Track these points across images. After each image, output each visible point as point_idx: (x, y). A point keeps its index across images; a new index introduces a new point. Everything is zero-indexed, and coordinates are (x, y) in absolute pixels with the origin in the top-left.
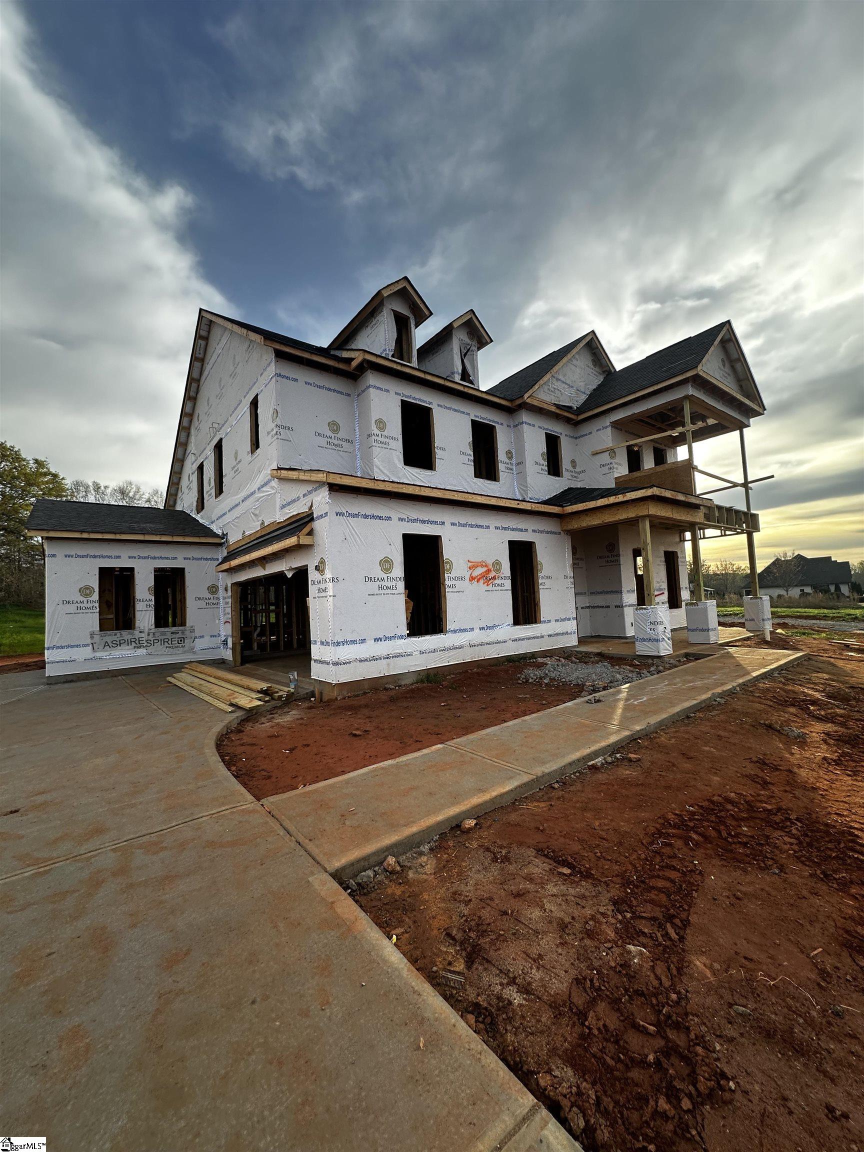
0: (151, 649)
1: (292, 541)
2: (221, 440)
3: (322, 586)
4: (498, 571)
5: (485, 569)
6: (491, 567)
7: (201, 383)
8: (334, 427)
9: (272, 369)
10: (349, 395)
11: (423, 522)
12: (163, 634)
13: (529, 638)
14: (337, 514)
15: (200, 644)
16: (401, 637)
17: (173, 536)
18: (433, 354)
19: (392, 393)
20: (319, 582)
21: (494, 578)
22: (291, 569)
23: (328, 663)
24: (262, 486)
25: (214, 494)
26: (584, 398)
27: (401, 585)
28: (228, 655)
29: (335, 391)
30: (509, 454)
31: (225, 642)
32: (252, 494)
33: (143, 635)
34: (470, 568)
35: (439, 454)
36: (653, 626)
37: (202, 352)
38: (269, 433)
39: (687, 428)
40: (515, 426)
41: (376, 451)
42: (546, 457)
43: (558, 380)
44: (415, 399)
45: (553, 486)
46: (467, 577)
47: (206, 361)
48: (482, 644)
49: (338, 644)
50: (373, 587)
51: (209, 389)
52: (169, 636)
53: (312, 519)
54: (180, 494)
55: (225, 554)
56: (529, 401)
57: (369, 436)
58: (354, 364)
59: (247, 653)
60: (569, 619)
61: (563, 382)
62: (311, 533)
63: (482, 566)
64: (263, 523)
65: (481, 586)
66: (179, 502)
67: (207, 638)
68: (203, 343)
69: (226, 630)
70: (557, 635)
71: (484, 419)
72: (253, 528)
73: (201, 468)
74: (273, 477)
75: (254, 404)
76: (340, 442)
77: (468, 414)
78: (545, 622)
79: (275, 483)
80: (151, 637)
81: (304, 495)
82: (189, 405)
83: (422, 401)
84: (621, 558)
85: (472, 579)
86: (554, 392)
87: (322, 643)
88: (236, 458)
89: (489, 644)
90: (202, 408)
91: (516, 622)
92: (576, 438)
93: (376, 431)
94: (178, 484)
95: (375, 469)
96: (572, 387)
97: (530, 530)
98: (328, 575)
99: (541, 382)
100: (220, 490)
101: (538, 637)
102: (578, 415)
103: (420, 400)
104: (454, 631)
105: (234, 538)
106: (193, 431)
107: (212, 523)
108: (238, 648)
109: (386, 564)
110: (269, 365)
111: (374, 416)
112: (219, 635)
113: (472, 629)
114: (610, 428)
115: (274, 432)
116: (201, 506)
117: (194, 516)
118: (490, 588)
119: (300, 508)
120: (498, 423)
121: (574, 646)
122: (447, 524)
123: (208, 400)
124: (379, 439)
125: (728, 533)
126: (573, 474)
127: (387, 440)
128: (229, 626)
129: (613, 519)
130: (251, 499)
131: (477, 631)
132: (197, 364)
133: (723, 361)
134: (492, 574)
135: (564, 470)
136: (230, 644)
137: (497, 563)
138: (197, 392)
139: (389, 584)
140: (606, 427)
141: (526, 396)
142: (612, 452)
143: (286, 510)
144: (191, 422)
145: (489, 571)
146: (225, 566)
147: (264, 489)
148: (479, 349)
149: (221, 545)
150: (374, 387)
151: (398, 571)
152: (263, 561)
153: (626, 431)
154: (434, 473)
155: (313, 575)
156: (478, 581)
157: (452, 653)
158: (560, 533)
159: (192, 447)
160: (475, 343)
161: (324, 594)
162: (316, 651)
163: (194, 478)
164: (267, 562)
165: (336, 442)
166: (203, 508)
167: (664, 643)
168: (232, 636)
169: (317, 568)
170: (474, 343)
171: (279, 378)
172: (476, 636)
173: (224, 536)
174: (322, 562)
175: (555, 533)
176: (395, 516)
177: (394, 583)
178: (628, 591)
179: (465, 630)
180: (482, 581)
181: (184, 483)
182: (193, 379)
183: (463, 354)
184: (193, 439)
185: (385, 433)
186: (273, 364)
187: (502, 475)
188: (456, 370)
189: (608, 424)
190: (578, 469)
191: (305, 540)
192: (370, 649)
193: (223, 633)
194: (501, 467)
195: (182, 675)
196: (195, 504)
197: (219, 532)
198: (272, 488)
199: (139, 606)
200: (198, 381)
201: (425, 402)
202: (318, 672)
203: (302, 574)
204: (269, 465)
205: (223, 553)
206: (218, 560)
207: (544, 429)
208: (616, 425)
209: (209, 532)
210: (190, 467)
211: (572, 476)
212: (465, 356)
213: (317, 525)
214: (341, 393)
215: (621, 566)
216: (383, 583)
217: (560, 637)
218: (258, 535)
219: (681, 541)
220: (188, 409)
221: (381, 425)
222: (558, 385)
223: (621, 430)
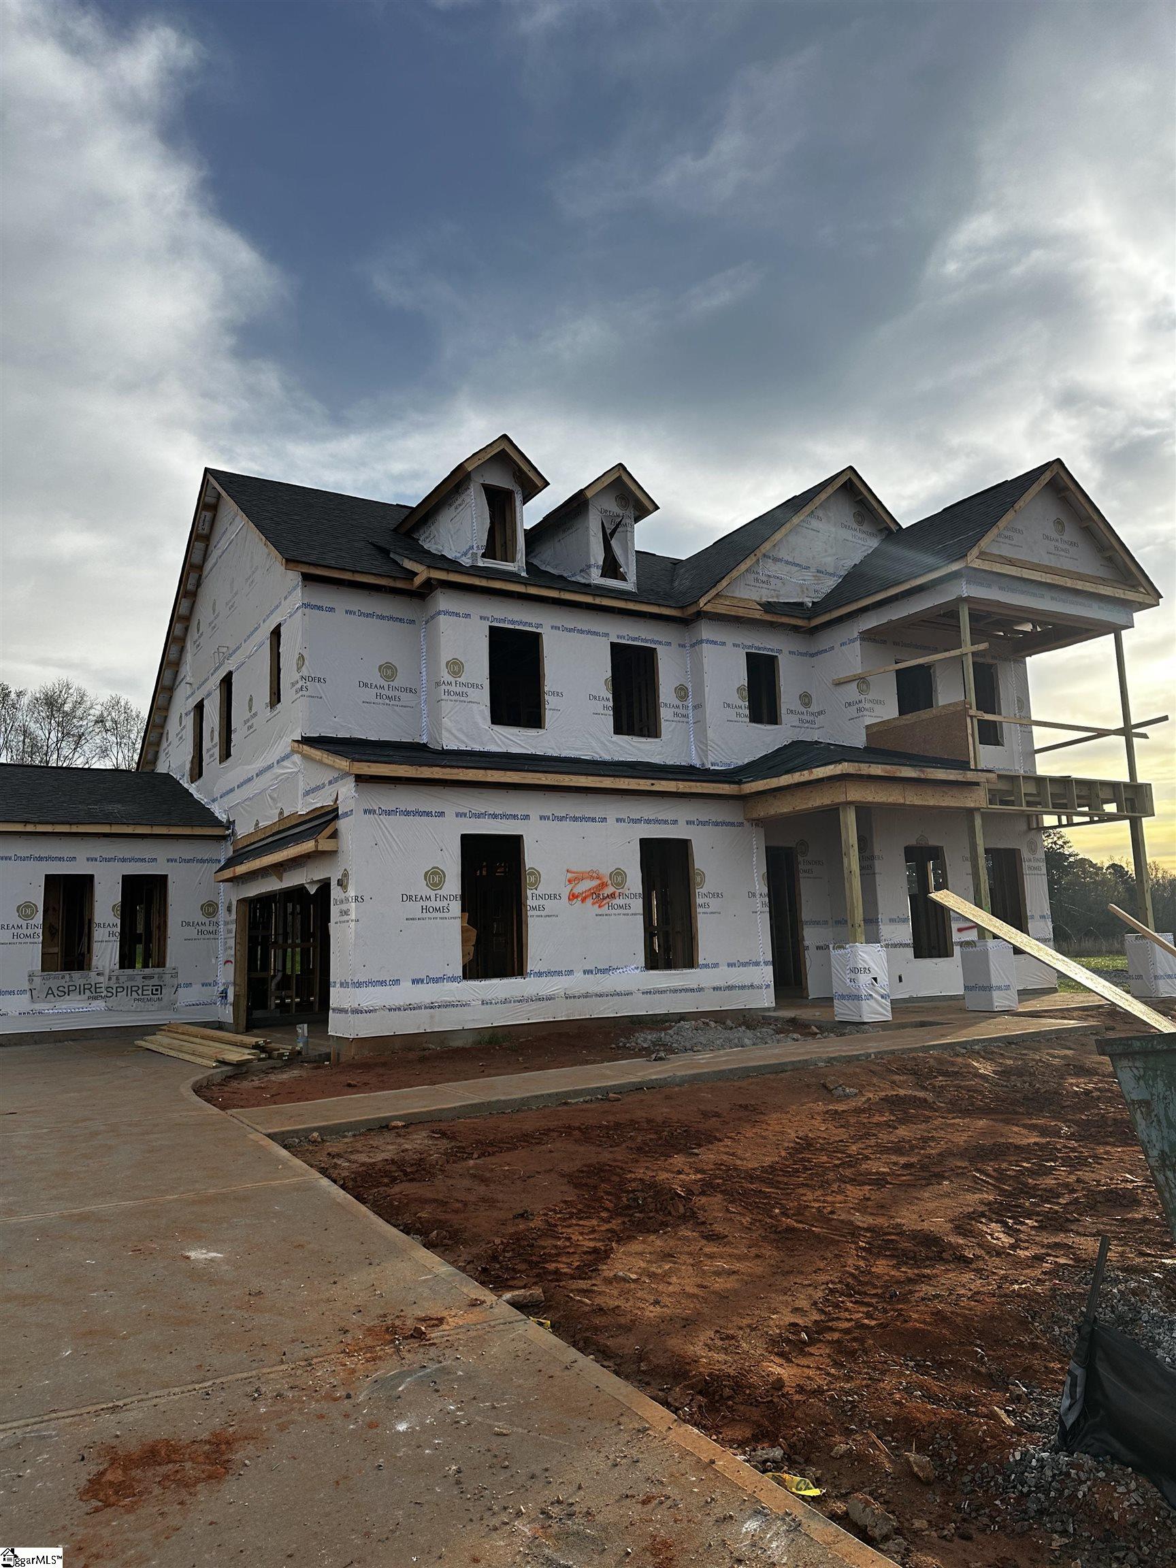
0: (112, 1002)
1: (309, 846)
2: (230, 674)
3: (344, 907)
4: (620, 885)
5: (596, 883)
6: (606, 879)
7: (205, 573)
8: (388, 671)
9: (298, 596)
10: (412, 622)
11: (495, 816)
12: (131, 978)
13: (676, 991)
14: (365, 812)
15: (186, 996)
16: (453, 979)
17: (152, 825)
18: (564, 531)
19: (475, 618)
20: (342, 902)
21: (612, 896)
22: (313, 882)
23: (346, 1011)
24: (283, 759)
25: (217, 755)
26: (830, 584)
27: (456, 907)
28: (226, 1014)
29: (391, 618)
30: (682, 692)
31: (224, 994)
32: (270, 767)
33: (101, 979)
34: (570, 881)
35: (550, 702)
36: (853, 976)
37: (207, 527)
38: (293, 685)
39: (964, 650)
40: (693, 646)
41: (446, 706)
42: (746, 693)
43: (776, 560)
44: (513, 622)
45: (766, 740)
46: (565, 892)
47: (213, 542)
48: (586, 996)
49: (359, 985)
50: (414, 908)
51: (214, 589)
52: (139, 982)
53: (337, 817)
54: (164, 744)
55: (230, 854)
56: (708, 608)
57: (438, 684)
58: (418, 581)
59: (258, 1014)
60: (757, 964)
61: (787, 563)
62: (334, 835)
63: (592, 878)
64: (281, 813)
65: (590, 908)
66: (162, 756)
67: (197, 987)
68: (209, 515)
69: (226, 975)
70: (730, 988)
71: (635, 639)
72: (269, 817)
73: (199, 707)
74: (293, 752)
75: (276, 634)
76: (397, 693)
77: (607, 635)
78: (706, 966)
79: (296, 758)
80: (113, 983)
81: (330, 783)
82: (185, 603)
83: (525, 624)
84: (876, 862)
85: (573, 897)
86: (767, 582)
87: (342, 985)
88: (250, 709)
89: (601, 996)
90: (203, 613)
91: (653, 962)
92: (812, 655)
93: (447, 677)
94: (162, 726)
95: (445, 734)
96: (807, 568)
97: (682, 822)
98: (352, 893)
99: (735, 574)
100: (226, 754)
101: (692, 990)
102: (809, 619)
103: (520, 623)
104: (540, 974)
105: (243, 830)
106: (189, 645)
107: (214, 801)
108: (243, 1003)
109: (435, 877)
110: (294, 589)
111: (445, 656)
112: (216, 984)
113: (570, 972)
114: (858, 642)
115: (299, 686)
116: (197, 771)
117: (186, 786)
118: (605, 910)
119: (322, 800)
120: (660, 643)
121: (768, 1009)
122: (534, 816)
123: (214, 604)
124: (453, 688)
125: (1076, 819)
126: (805, 717)
127: (465, 689)
128: (231, 967)
129: (804, 807)
130: (268, 775)
131: (579, 975)
132: (199, 545)
133: (1058, 522)
134: (609, 890)
135: (783, 711)
136: (231, 998)
137: (619, 876)
138: (198, 584)
139: (438, 904)
140: (853, 641)
141: (702, 602)
142: (862, 681)
143: (309, 799)
144: (187, 629)
145: (603, 885)
146: (228, 873)
147: (285, 763)
148: (637, 520)
149: (224, 838)
150: (446, 613)
151: (453, 885)
152: (279, 869)
153: (895, 643)
154: (541, 732)
155: (335, 892)
156: (583, 900)
157: (534, 1006)
158: (741, 824)
159: (188, 670)
160: (631, 512)
161: (345, 918)
162: (338, 997)
163: (189, 722)
164: (285, 871)
165: (391, 693)
166: (200, 775)
167: (871, 1002)
168: (235, 984)
169: (340, 883)
170: (627, 513)
171: (307, 611)
172: (578, 982)
173: (230, 824)
174: (346, 875)
175: (732, 824)
176: (450, 811)
177: (445, 903)
178: (892, 921)
179: (559, 973)
180: (589, 901)
181: (173, 727)
182: (192, 566)
183: (608, 531)
184: (189, 657)
185: (461, 679)
186: (299, 590)
187: (665, 727)
188: (593, 562)
189: (856, 635)
190: (814, 708)
191: (325, 845)
192: (405, 993)
193: (221, 980)
194: (665, 713)
195: (158, 1037)
196: (188, 766)
197: (223, 817)
198: (294, 763)
199: (99, 934)
200: (200, 568)
201: (530, 625)
202: (338, 1026)
203: (325, 886)
204: (292, 732)
205: (226, 852)
206: (219, 861)
207: (745, 647)
208: (869, 637)
209: (206, 817)
210: (183, 703)
211: (801, 720)
212: (612, 534)
213: (342, 824)
214: (401, 620)
215: (878, 878)
216: (428, 904)
217: (737, 992)
218: (275, 829)
219: (1030, 829)
220: (183, 610)
221: (456, 667)
222: (772, 568)
223: (884, 642)
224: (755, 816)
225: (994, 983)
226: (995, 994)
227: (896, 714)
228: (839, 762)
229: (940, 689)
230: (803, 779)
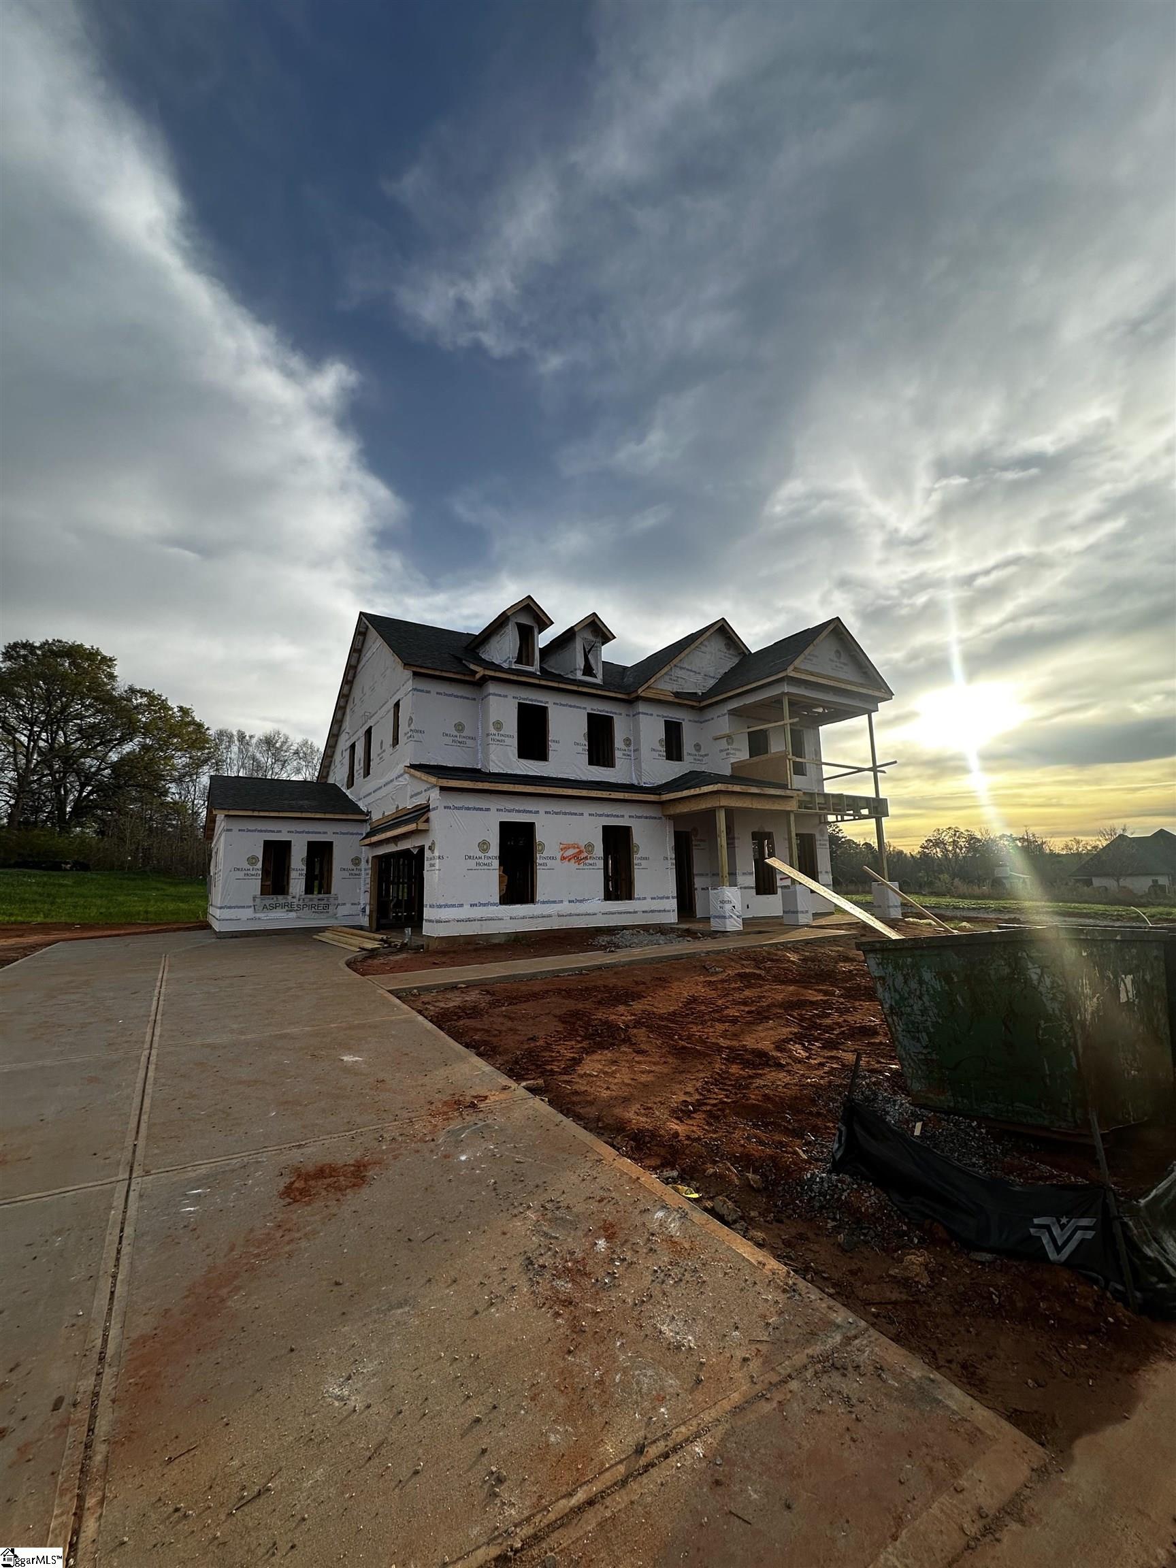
0: (300, 913)
1: (412, 827)
2: (371, 727)
3: (432, 862)
4: (590, 852)
5: (578, 850)
6: (583, 848)
7: (358, 670)
8: (459, 727)
9: (410, 685)
10: (474, 699)
11: (519, 811)
12: (311, 900)
13: (621, 913)
14: (445, 808)
15: (342, 911)
16: (494, 904)
17: (325, 813)
18: (562, 649)
19: (510, 697)
20: (431, 859)
21: (586, 858)
22: (415, 847)
23: (433, 922)
24: (399, 777)
25: (362, 774)
26: (712, 682)
27: (496, 863)
28: (365, 921)
29: (461, 697)
30: (627, 742)
31: (364, 910)
32: (392, 781)
33: (294, 900)
34: (562, 849)
35: (552, 746)
36: (721, 905)
37: (360, 645)
38: (406, 734)
39: (785, 722)
40: (634, 716)
41: (492, 748)
42: (664, 743)
43: (681, 668)
44: (532, 700)
45: (674, 770)
46: (559, 856)
47: (364, 652)
48: (570, 915)
49: (440, 906)
50: (472, 863)
51: (363, 680)
52: (316, 902)
53: (429, 810)
54: (333, 767)
55: (369, 830)
56: (643, 694)
57: (488, 735)
58: (478, 676)
59: (383, 921)
60: (668, 898)
61: (688, 670)
62: (427, 821)
63: (574, 848)
64: (397, 807)
65: (573, 865)
66: (331, 774)
67: (348, 905)
68: (361, 638)
69: (365, 899)
70: (652, 911)
71: (603, 711)
72: (390, 811)
73: (353, 747)
74: (405, 772)
75: (397, 705)
76: (464, 740)
77: (585, 708)
78: (639, 899)
79: (406, 776)
80: (301, 903)
81: (425, 791)
82: (346, 688)
83: (538, 701)
84: (736, 841)
85: (563, 858)
86: (677, 681)
87: (430, 906)
88: (381, 748)
89: (578, 915)
90: (356, 693)
91: (609, 896)
92: (701, 723)
93: (492, 731)
94: (332, 756)
95: (491, 763)
96: (699, 673)
97: (626, 817)
98: (436, 854)
99: (658, 675)
100: (367, 773)
101: (630, 913)
102: (700, 702)
103: (535, 701)
104: (544, 902)
105: (376, 816)
106: (348, 710)
107: (360, 800)
108: (375, 915)
109: (484, 846)
110: (408, 680)
111: (493, 717)
112: (359, 904)
113: (561, 902)
114: (727, 716)
115: (409, 735)
116: (350, 783)
117: (344, 791)
118: (581, 866)
119: (420, 800)
120: (616, 713)
121: (674, 924)
122: (542, 812)
123: (363, 688)
124: (497, 737)
125: (846, 818)
126: (697, 757)
127: (503, 738)
128: (368, 895)
130: (390, 786)
131: (566, 903)
132: (356, 655)
133: (837, 652)
134: (585, 854)
135: (685, 753)
136: (368, 912)
137: (590, 846)
138: (354, 677)
139: (486, 861)
140: (725, 715)
141: (640, 691)
142: (729, 738)
143: (413, 800)
144: (347, 702)
145: (581, 852)
146: (367, 841)
147: (400, 779)
148: (603, 644)
149: (365, 821)
150: (495, 694)
151: (495, 851)
152: (396, 839)
153: (748, 717)
154: (547, 763)
155: (427, 853)
156: (569, 860)
157: (540, 920)
158: (660, 818)
159: (346, 725)
160: (599, 639)
161: (433, 868)
162: (428, 913)
163: (347, 754)
164: (399, 840)
165: (461, 740)
166: (353, 784)
167: (732, 920)
168: (370, 904)
169: (430, 848)
170: (598, 640)
171: (415, 692)
172: (565, 908)
173: (369, 813)
174: (433, 843)
175: (655, 818)
176: (493, 808)
177: (490, 861)
178: (744, 874)
179: (554, 902)
180: (573, 861)
181: (337, 757)
182: (350, 666)
183: (587, 650)
184: (348, 718)
185: (501, 732)
186: (411, 681)
187: (618, 762)
188: (578, 667)
189: (726, 711)
190: (702, 753)
191: (422, 826)
192: (466, 912)
193: (362, 902)
194: (618, 754)
195: (327, 934)
196: (346, 780)
197: (365, 809)
198: (406, 779)
199: (293, 874)
200: (355, 667)
201: (541, 702)
202: (428, 930)
203: (422, 849)
204: (404, 761)
205: (366, 829)
206: (362, 834)
207: (663, 717)
208: (733, 713)
209: (355, 809)
210: (343, 744)
211: (695, 759)
212: (589, 652)
213: (432, 815)
214: (468, 698)
215: (736, 849)
216: (480, 861)
217: (657, 913)
218: (394, 817)
219: (821, 823)
220: (345, 691)
221: (498, 725)
222: (680, 673)
223: (741, 716)
224: (668, 813)
225: (799, 910)
226: (800, 915)
227: (748, 757)
228: (716, 783)
229: (772, 743)
230: (696, 793)
